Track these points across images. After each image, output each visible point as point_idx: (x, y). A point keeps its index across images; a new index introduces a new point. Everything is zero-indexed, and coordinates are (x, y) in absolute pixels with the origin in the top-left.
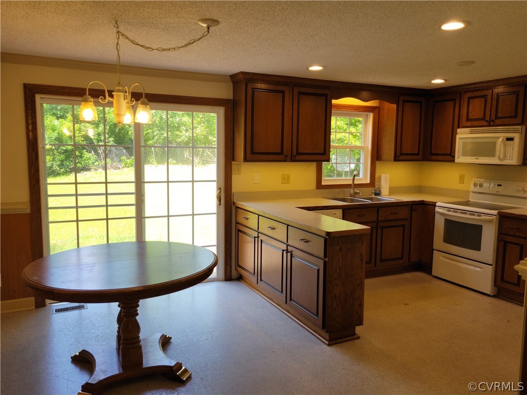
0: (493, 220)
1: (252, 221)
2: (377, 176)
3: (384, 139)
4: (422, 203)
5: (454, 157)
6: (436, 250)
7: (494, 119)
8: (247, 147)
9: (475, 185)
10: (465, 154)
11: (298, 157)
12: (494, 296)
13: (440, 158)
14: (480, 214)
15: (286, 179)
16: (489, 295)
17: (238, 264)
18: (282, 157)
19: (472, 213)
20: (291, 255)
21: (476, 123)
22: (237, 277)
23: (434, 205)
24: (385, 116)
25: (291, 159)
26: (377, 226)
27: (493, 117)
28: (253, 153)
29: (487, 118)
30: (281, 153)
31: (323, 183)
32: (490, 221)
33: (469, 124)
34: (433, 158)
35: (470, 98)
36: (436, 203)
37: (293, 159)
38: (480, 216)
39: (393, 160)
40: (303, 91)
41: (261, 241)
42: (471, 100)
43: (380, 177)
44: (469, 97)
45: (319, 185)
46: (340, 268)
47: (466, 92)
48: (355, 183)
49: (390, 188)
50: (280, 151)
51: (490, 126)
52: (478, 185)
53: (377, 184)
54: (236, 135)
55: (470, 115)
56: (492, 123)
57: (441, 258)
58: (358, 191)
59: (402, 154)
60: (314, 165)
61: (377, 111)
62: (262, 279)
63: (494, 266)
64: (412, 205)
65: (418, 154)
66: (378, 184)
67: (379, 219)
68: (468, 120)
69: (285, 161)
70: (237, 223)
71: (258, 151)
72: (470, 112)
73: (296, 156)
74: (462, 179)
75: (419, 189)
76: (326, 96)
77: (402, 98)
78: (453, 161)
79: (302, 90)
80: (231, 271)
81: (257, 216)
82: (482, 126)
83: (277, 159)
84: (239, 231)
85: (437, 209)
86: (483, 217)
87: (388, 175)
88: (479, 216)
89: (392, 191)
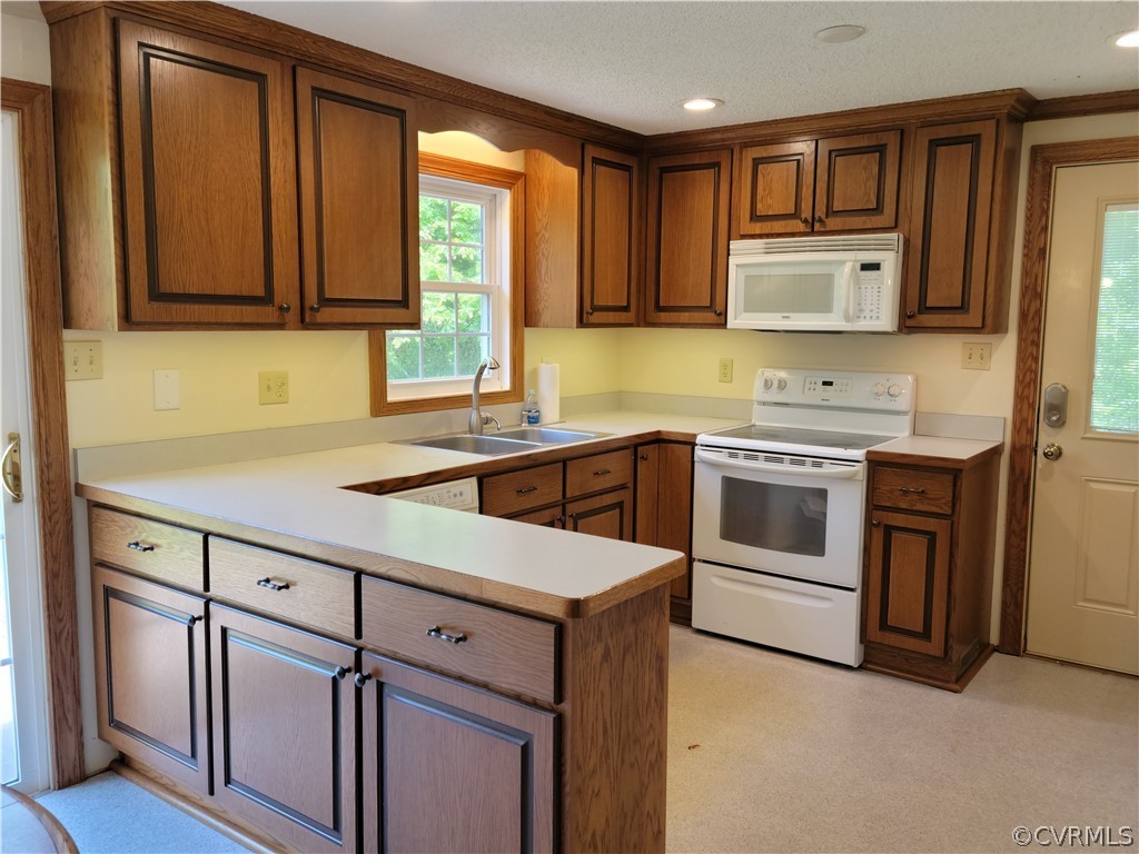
0: (856, 473)
1: (177, 559)
2: (528, 368)
3: (544, 262)
4: (657, 439)
5: (725, 314)
6: (699, 560)
7: (823, 217)
8: (133, 270)
9: (767, 385)
10: (751, 306)
11: (327, 314)
12: (861, 668)
13: (685, 317)
14: (818, 460)
15: (274, 390)
16: (848, 668)
17: (112, 720)
18: (269, 313)
19: (798, 459)
20: (380, 686)
21: (778, 226)
22: (106, 765)
23: (689, 442)
24: (546, 201)
25: (302, 320)
26: (564, 514)
27: (820, 212)
28: (156, 295)
29: (806, 214)
30: (267, 298)
31: (392, 397)
32: (849, 478)
33: (758, 228)
34: (664, 316)
35: (757, 162)
36: (695, 436)
37: (307, 320)
38: (819, 465)
39: (575, 324)
40: (327, 86)
41: (224, 631)
42: (760, 167)
43: (535, 372)
44: (754, 159)
45: (380, 405)
46: (605, 723)
47: (746, 145)
48: (481, 391)
49: (561, 399)
50: (260, 292)
51: (812, 233)
52: (776, 384)
53: (528, 391)
54: (77, 230)
55: (759, 206)
56: (817, 227)
57: (716, 581)
58: (489, 415)
59: (595, 309)
60: (360, 339)
61: (520, 183)
62: (234, 775)
63: (859, 590)
64: (636, 447)
65: (626, 309)
66: (532, 391)
67: (568, 495)
68: (754, 217)
69: (280, 326)
70: (99, 564)
71: (177, 289)
72: (759, 197)
73: (318, 310)
74: (726, 372)
75: (619, 402)
76: (401, 113)
77: (591, 151)
78: (723, 325)
79: (327, 82)
80: (81, 746)
81: (200, 537)
82: (793, 235)
83: (254, 320)
84: (110, 593)
85: (699, 453)
86: (828, 468)
87: (557, 365)
88: (815, 465)
89: (569, 407)
